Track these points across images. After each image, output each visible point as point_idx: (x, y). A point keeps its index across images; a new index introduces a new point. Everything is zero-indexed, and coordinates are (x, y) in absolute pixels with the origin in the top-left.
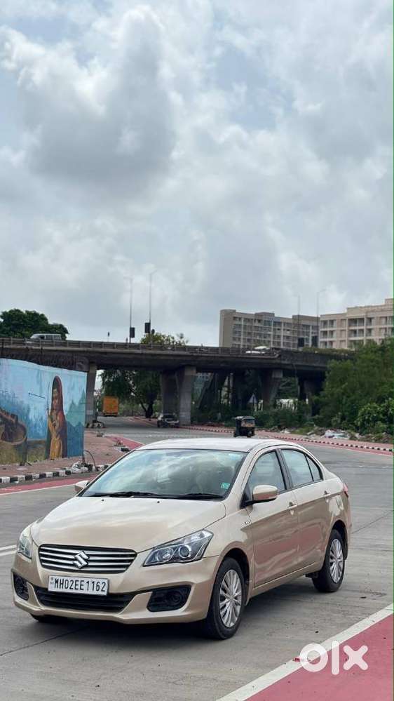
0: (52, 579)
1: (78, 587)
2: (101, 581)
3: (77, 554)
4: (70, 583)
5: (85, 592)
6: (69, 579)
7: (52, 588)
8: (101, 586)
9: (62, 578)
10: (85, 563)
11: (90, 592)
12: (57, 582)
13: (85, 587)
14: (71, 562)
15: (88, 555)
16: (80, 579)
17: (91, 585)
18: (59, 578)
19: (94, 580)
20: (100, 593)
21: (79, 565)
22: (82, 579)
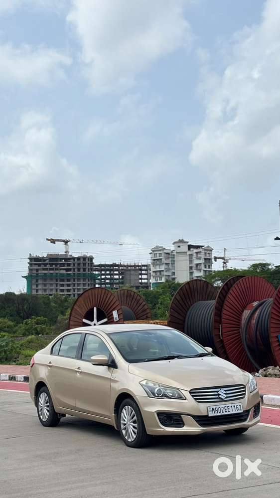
0: (210, 409)
1: (227, 410)
2: (238, 404)
3: (219, 391)
4: (222, 409)
5: (231, 412)
6: (221, 407)
7: (211, 414)
8: (239, 407)
9: (216, 407)
10: (226, 396)
11: (234, 412)
12: (213, 410)
13: (230, 410)
14: (217, 397)
15: (225, 391)
16: (227, 406)
17: (233, 408)
18: (214, 407)
19: (234, 405)
20: (239, 412)
21: (223, 398)
22: (229, 405)
